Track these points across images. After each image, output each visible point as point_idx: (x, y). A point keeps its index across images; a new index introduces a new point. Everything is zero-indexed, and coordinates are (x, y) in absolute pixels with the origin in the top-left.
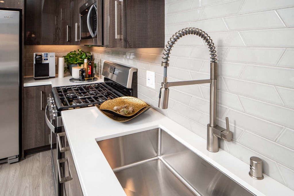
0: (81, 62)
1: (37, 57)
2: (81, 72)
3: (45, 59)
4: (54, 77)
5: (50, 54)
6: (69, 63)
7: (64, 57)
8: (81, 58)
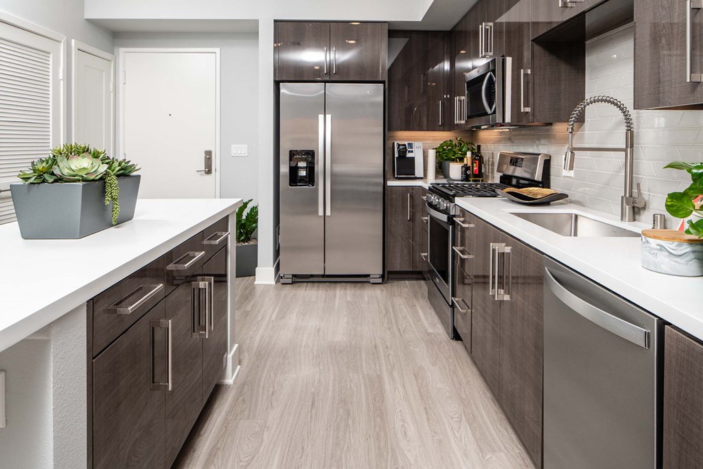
0: (460, 156)
1: (401, 147)
2: (464, 169)
3: (409, 152)
4: (421, 178)
5: (416, 144)
6: (442, 158)
7: (436, 149)
8: (460, 150)
